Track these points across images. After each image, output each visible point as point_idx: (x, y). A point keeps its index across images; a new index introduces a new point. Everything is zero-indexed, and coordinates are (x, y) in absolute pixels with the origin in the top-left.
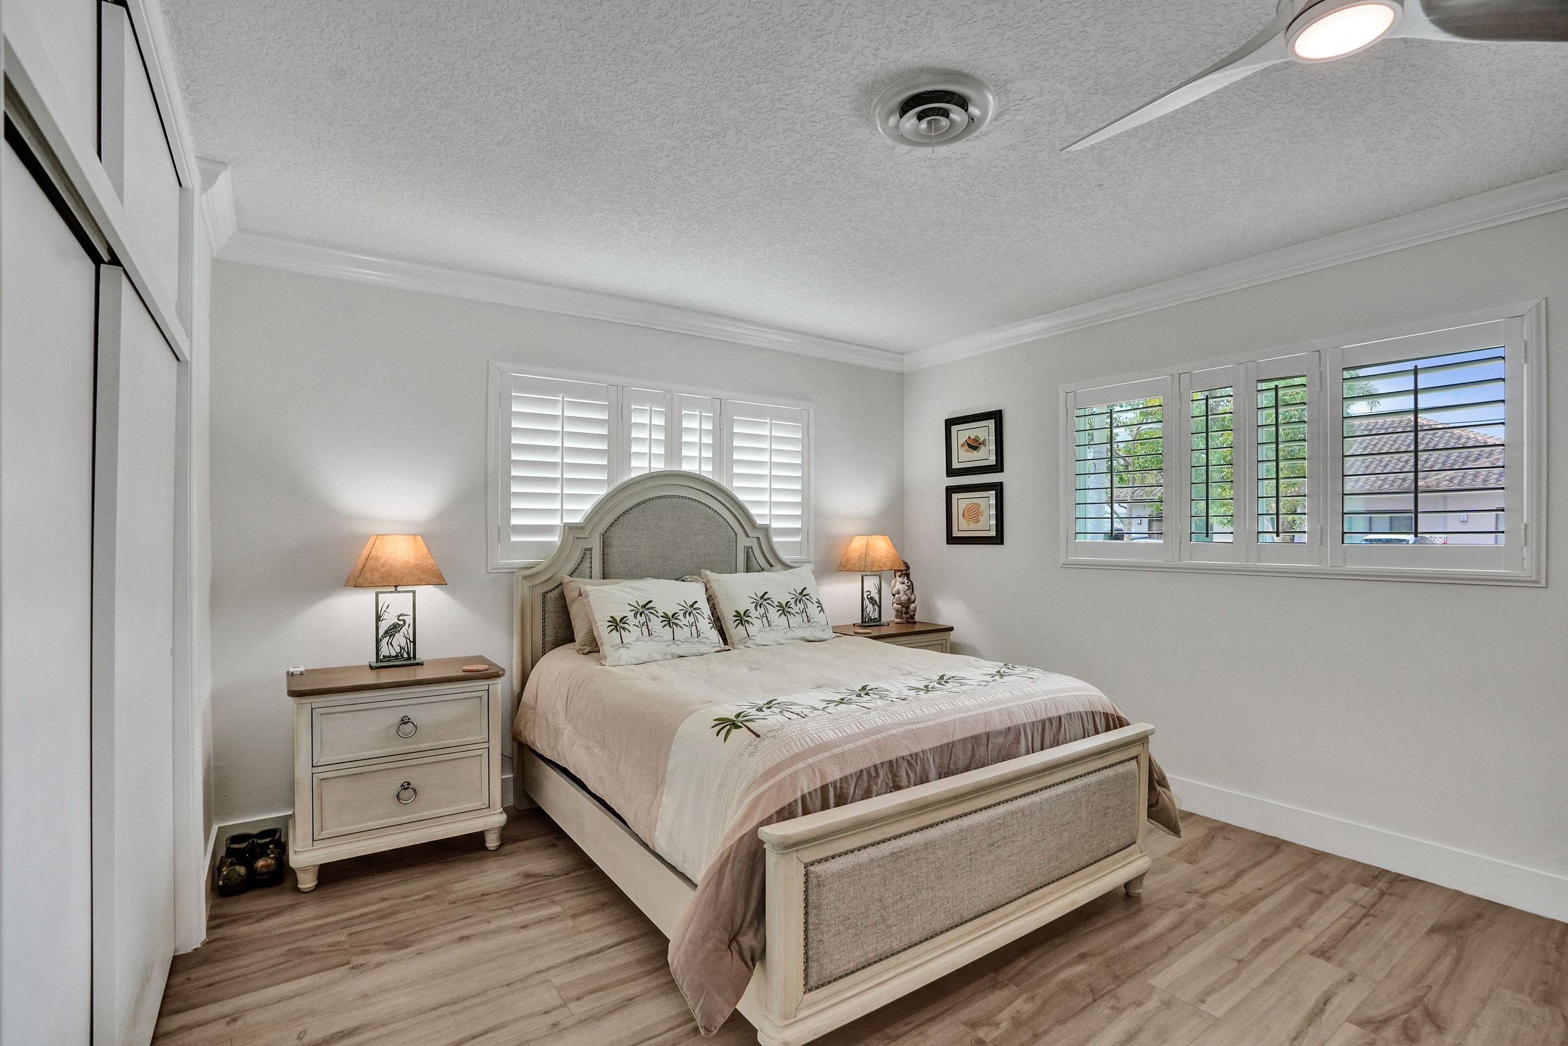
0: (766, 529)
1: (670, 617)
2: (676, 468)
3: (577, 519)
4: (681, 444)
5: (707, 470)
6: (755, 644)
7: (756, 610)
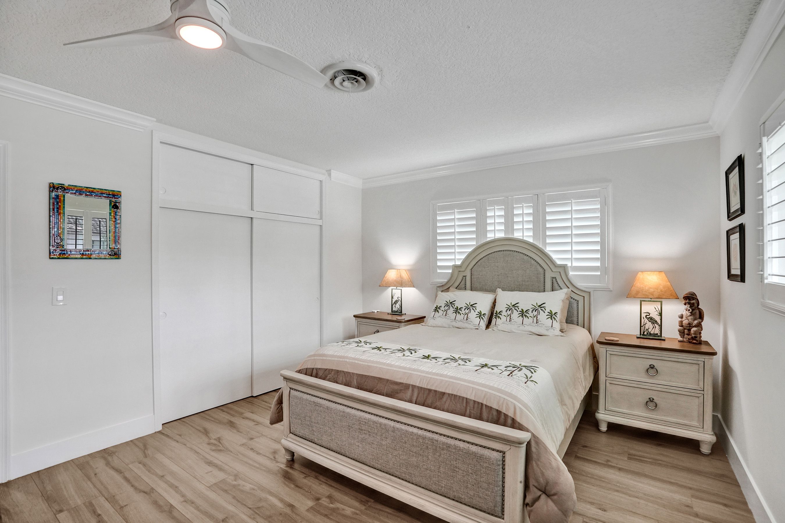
0: (564, 267)
1: (459, 309)
2: (510, 236)
3: (459, 263)
4: (513, 223)
5: (528, 236)
6: (498, 329)
7: (532, 312)
